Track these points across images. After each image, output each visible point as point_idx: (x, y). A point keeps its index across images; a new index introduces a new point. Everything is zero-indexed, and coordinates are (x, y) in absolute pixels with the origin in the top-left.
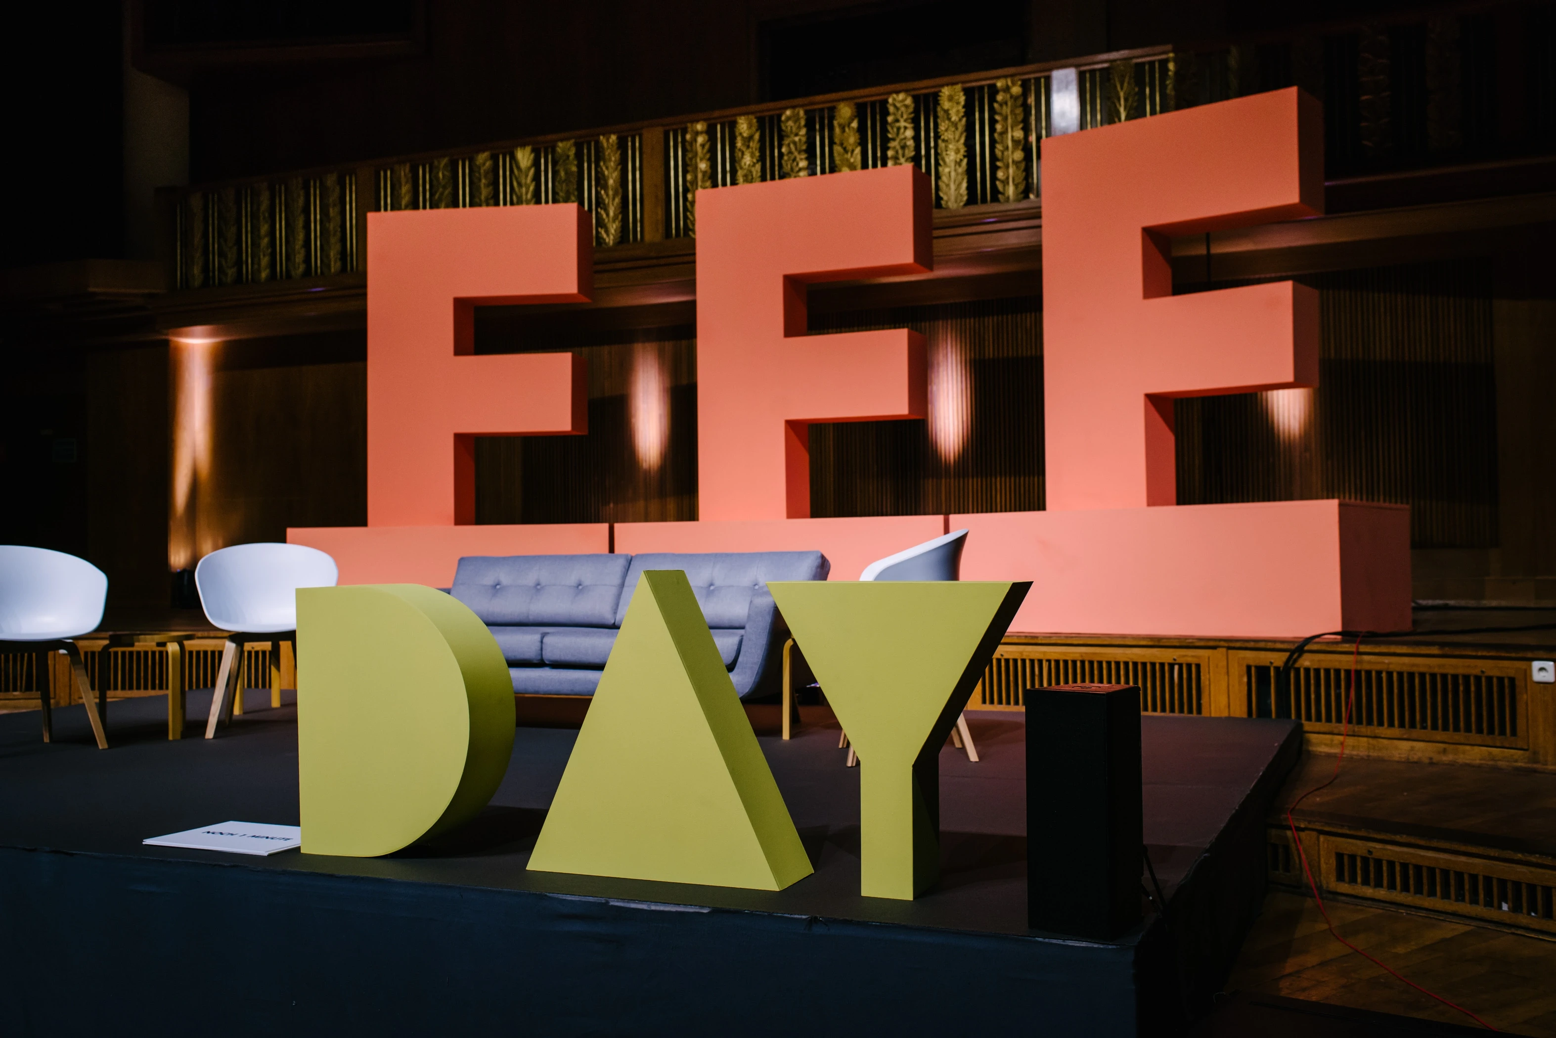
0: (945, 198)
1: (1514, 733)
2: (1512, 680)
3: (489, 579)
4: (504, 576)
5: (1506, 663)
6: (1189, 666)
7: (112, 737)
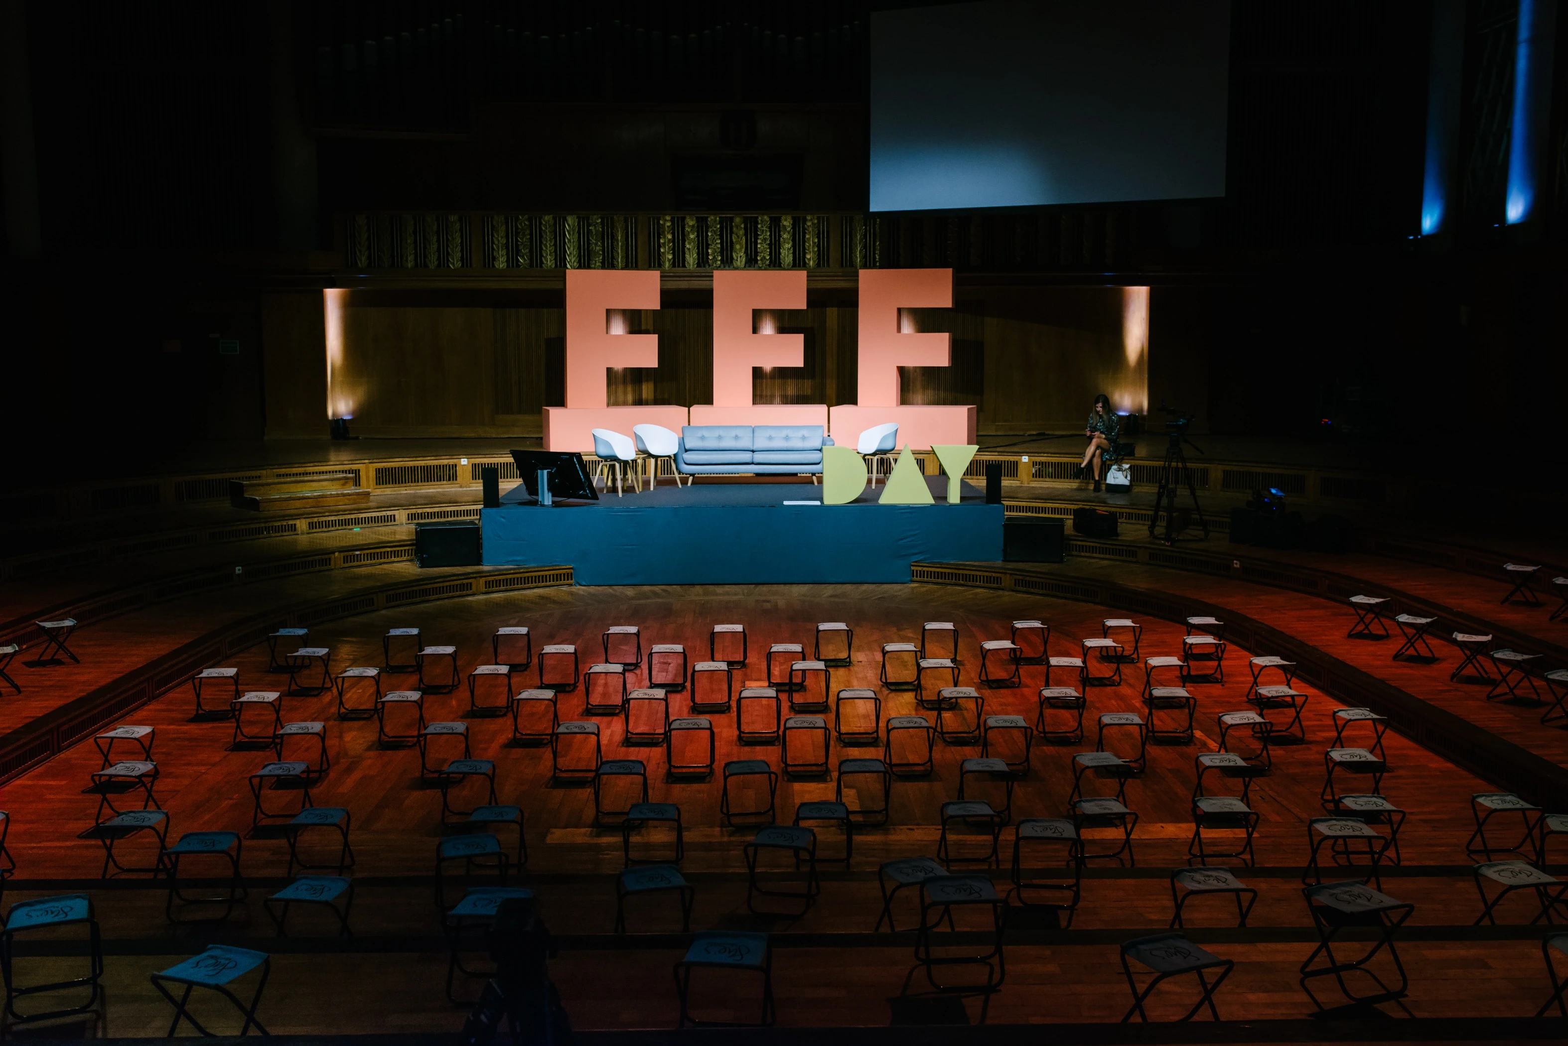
0: (783, 263)
1: (1017, 476)
2: (1017, 462)
3: (700, 435)
4: (706, 433)
5: (1015, 457)
6: (920, 460)
7: (623, 491)
